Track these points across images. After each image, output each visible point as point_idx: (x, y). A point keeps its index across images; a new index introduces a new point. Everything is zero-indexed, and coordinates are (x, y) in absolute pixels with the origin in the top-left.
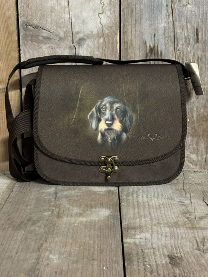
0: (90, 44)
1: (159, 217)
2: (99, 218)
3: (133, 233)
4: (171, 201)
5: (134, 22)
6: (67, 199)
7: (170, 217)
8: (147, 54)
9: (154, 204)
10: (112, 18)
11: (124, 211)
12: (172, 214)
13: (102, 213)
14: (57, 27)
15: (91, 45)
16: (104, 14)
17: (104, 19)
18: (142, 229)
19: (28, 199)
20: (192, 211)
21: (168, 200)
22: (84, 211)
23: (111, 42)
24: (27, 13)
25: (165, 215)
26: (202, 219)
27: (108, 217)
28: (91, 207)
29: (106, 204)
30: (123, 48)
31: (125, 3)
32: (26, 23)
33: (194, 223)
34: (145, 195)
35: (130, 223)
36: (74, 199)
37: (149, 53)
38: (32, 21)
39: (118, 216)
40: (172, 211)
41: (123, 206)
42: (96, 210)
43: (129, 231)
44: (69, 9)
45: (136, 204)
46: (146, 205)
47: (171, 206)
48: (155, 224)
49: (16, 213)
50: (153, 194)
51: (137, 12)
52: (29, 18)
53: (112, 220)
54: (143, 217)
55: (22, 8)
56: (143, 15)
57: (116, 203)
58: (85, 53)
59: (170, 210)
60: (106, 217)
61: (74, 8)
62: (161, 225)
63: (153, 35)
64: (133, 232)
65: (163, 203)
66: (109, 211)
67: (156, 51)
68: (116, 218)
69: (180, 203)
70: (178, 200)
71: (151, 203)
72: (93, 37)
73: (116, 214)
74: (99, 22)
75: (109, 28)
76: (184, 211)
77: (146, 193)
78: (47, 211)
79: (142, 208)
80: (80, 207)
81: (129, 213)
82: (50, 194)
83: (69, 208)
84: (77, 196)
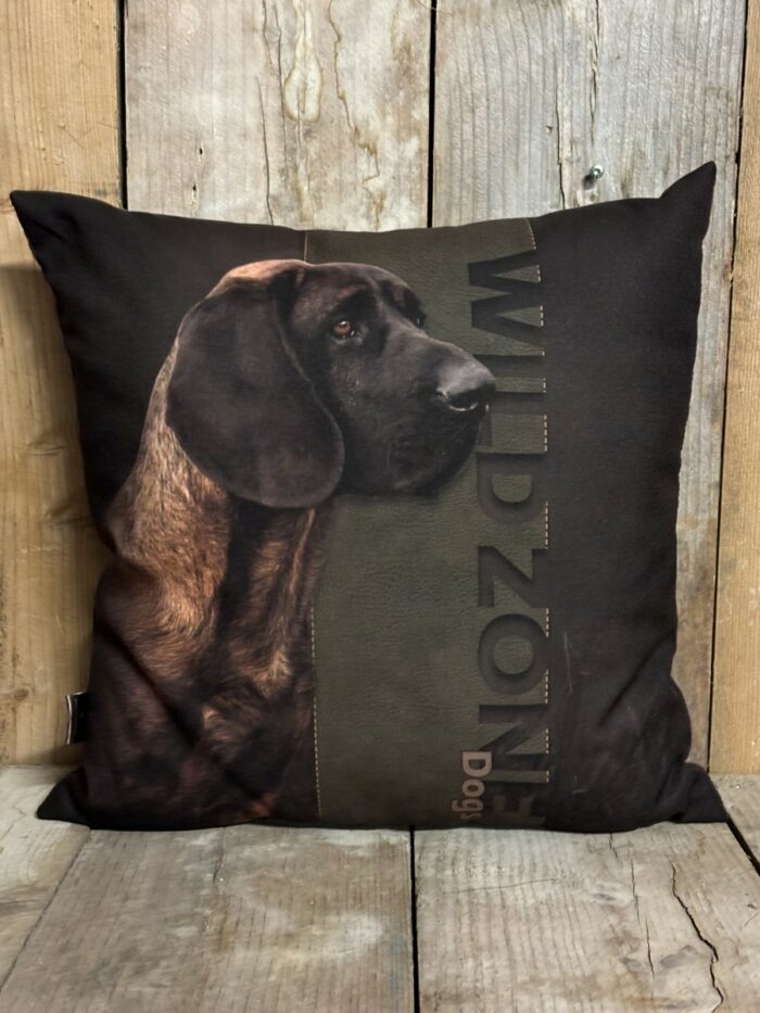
1: (536, 953)
2: (348, 952)
4: (574, 892)
6: (251, 876)
7: (572, 954)
9: (521, 902)
11: (427, 927)
12: (576, 943)
13: (358, 932)
18: (480, 1001)
20: (638, 935)
21: (563, 887)
22: (303, 926)
25: (555, 946)
26: (673, 967)
27: (377, 948)
28: (325, 907)
29: (372, 894)
33: (647, 981)
34: (493, 864)
35: (446, 975)
36: (272, 876)
39: (406, 945)
40: (577, 932)
41: (424, 906)
42: (339, 921)
43: (442, 1007)
45: (465, 899)
46: (495, 906)
47: (575, 911)
48: (525, 983)
50: (517, 864)
53: (386, 963)
54: (485, 954)
57: (404, 895)
59: (572, 930)
60: (369, 950)
62: (542, 988)
65: (550, 897)
66: (379, 925)
68: (402, 954)
69: (599, 901)
70: (595, 891)
71: (512, 898)
73: (401, 938)
76: (613, 931)
77: (495, 858)
78: (188, 920)
79: (482, 916)
80: (289, 907)
81: (441, 934)
82: (200, 856)
83: (254, 911)
84: (283, 866)
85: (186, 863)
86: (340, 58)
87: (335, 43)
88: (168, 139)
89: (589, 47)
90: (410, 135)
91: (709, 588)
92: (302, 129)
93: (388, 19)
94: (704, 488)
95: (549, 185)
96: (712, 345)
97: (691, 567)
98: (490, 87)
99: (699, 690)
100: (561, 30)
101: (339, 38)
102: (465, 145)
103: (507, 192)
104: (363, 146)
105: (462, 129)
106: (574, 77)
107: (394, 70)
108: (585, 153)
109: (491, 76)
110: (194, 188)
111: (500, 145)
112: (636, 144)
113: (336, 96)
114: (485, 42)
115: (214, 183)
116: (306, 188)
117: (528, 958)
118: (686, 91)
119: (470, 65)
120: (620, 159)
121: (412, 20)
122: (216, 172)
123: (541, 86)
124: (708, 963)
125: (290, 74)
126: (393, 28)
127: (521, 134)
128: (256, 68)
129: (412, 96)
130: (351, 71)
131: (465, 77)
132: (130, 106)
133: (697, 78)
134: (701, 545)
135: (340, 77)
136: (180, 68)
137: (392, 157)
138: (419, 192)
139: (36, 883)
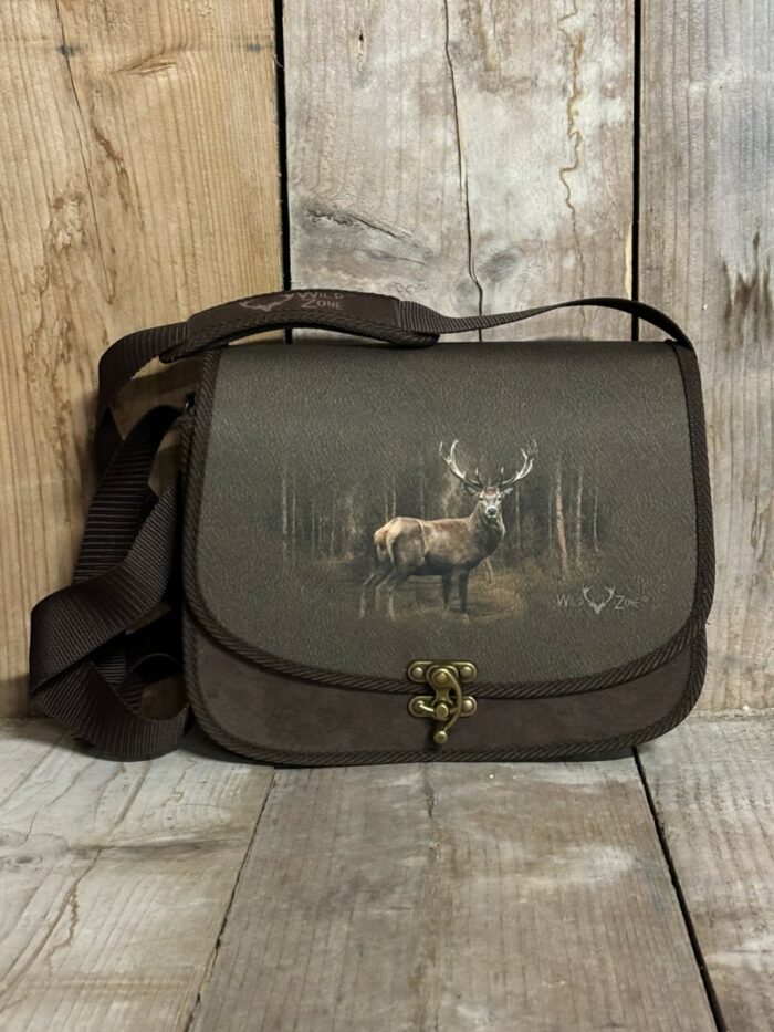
0: (531, 275)
2: (599, 879)
3: (733, 931)
5: (686, 198)
6: (471, 812)
8: (729, 306)
10: (607, 183)
11: (682, 856)
13: (605, 860)
14: (417, 219)
15: (533, 279)
16: (581, 169)
17: (580, 189)
18: (759, 918)
19: (333, 811)
22: (541, 856)
23: (602, 265)
24: (315, 173)
27: (630, 875)
28: (563, 840)
29: (612, 828)
30: (644, 286)
31: (654, 133)
32: (311, 207)
34: (743, 798)
35: (715, 896)
36: (494, 812)
37: (736, 303)
38: (331, 200)
39: (663, 872)
41: (673, 837)
42: (581, 851)
43: (718, 925)
44: (460, 154)
45: (719, 830)
46: (754, 835)
49: (305, 860)
51: (696, 161)
52: (323, 190)
53: (645, 887)
54: (754, 877)
55: (301, 155)
56: (714, 172)
57: (648, 829)
58: (513, 304)
60: (622, 876)
61: (477, 154)
63: (752, 238)
64: (730, 929)
66: (627, 855)
67: (761, 296)
68: (660, 879)
72: (541, 251)
73: (655, 866)
74: (563, 200)
75: (597, 220)
77: (744, 793)
78: (413, 852)
79: (742, 844)
80: (522, 838)
81: (700, 861)
82: (407, 796)
83: (485, 844)
84: (504, 802)
85: (393, 802)
110: (361, 38)
115: (384, 31)
116: (491, 32)
122: (386, 17)
138: (624, 32)
139: (232, 822)
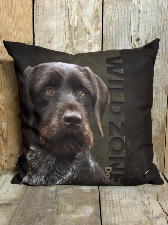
1: (128, 215)
2: (86, 215)
4: (135, 201)
6: (64, 197)
7: (136, 215)
9: (124, 203)
11: (103, 209)
13: (88, 210)
19: (37, 196)
20: (150, 211)
21: (133, 200)
22: (75, 209)
25: (132, 213)
26: (158, 218)
27: (92, 214)
28: (80, 205)
29: (90, 202)
33: (153, 222)
34: (117, 194)
35: (108, 220)
36: (68, 197)
39: (99, 213)
40: (136, 210)
41: (102, 204)
42: (84, 208)
45: (111, 202)
46: (118, 204)
48: (125, 222)
49: (29, 209)
50: (122, 194)
53: (94, 218)
54: (116, 215)
57: (98, 201)
59: (135, 210)
60: (90, 214)
62: (129, 224)
65: (130, 202)
66: (92, 208)
68: (98, 215)
69: (141, 203)
70: (140, 200)
71: (122, 202)
73: (97, 212)
76: (145, 210)
77: (117, 193)
78: (50, 208)
79: (115, 207)
80: (72, 204)
81: (106, 211)
82: (52, 192)
83: (65, 206)
84: (71, 194)
85: (49, 194)
86: (82, 13)
87: (81, 10)
88: (44, 31)
89: (138, 10)
90: (98, 30)
91: (164, 131)
92: (73, 29)
93: (93, 4)
94: (163, 109)
95: (129, 41)
96: (165, 77)
97: (160, 126)
98: (116, 19)
99: (162, 154)
100: (132, 6)
101: (82, 9)
102: (110, 32)
103: (119, 43)
104: (87, 33)
105: (109, 29)
106: (135, 17)
107: (94, 15)
108: (137, 34)
109: (116, 17)
110: (50, 42)
111: (118, 32)
112: (148, 32)
113: (81, 21)
114: (114, 9)
115: (54, 41)
116: (74, 42)
117: (126, 217)
118: (160, 20)
119: (111, 14)
120: (145, 35)
121: (98, 4)
122: (54, 38)
123: (127, 19)
124: (166, 218)
125: (71, 17)
126: (94, 6)
127: (123, 30)
128: (63, 15)
129: (98, 21)
130: (85, 16)
131: (110, 17)
132: (35, 24)
133: (162, 17)
134: (163, 122)
135: (82, 17)
136: (46, 15)
137: (94, 35)
138: (100, 43)
139: (16, 198)
